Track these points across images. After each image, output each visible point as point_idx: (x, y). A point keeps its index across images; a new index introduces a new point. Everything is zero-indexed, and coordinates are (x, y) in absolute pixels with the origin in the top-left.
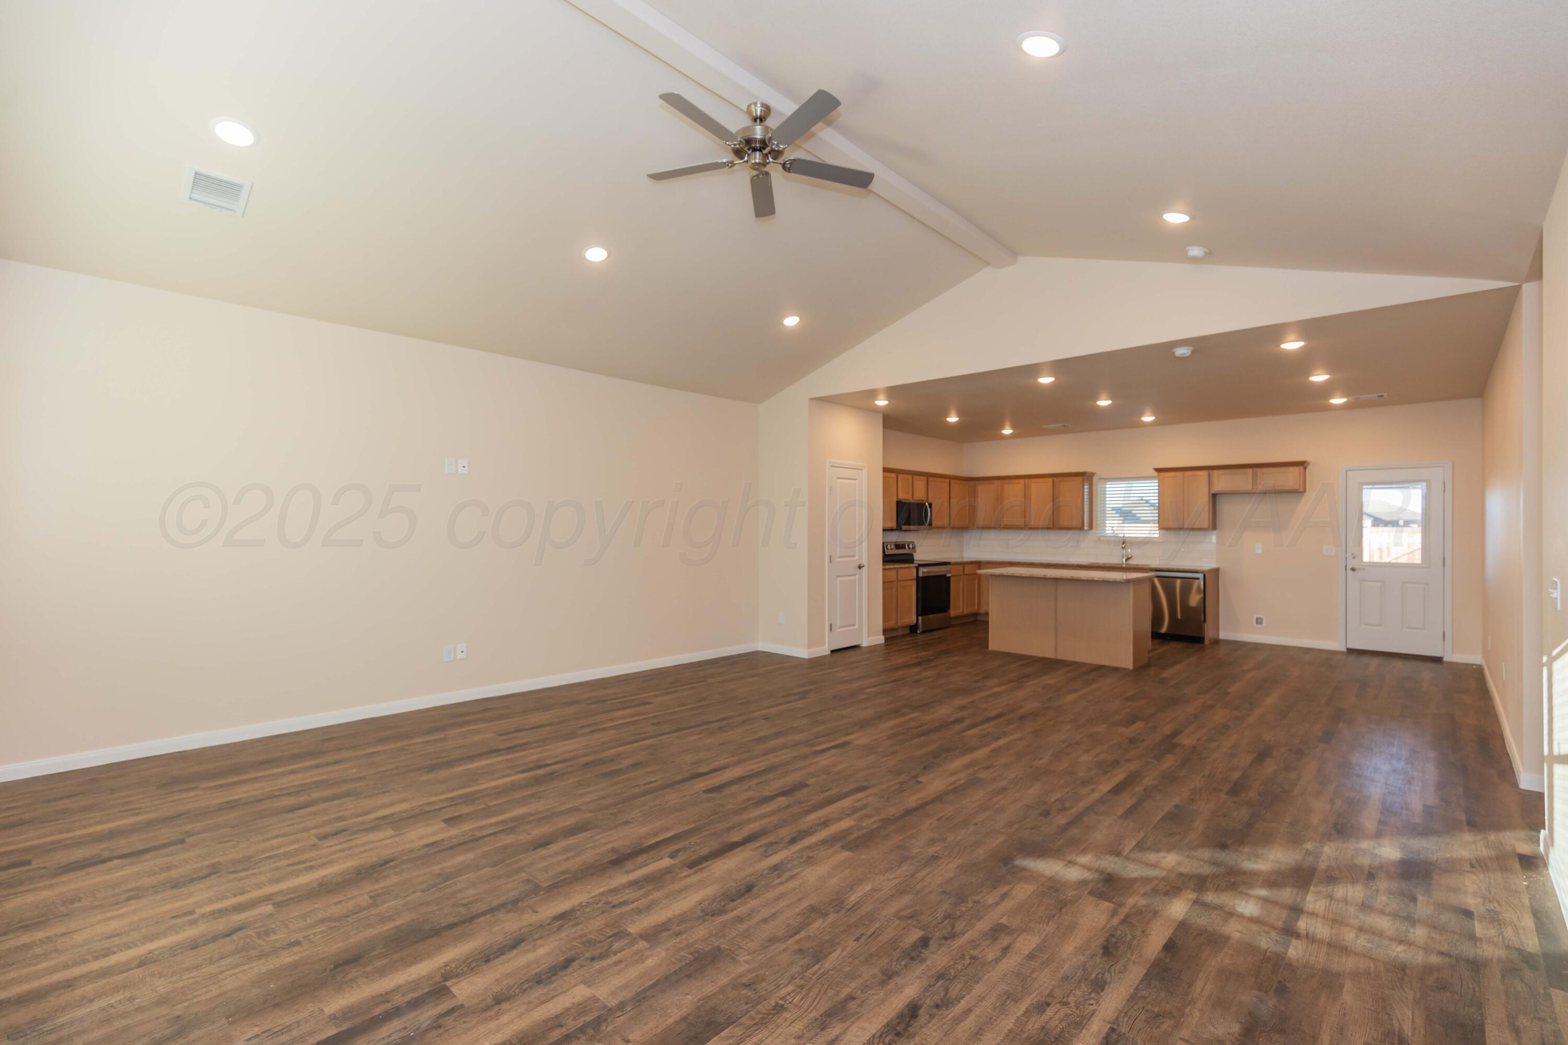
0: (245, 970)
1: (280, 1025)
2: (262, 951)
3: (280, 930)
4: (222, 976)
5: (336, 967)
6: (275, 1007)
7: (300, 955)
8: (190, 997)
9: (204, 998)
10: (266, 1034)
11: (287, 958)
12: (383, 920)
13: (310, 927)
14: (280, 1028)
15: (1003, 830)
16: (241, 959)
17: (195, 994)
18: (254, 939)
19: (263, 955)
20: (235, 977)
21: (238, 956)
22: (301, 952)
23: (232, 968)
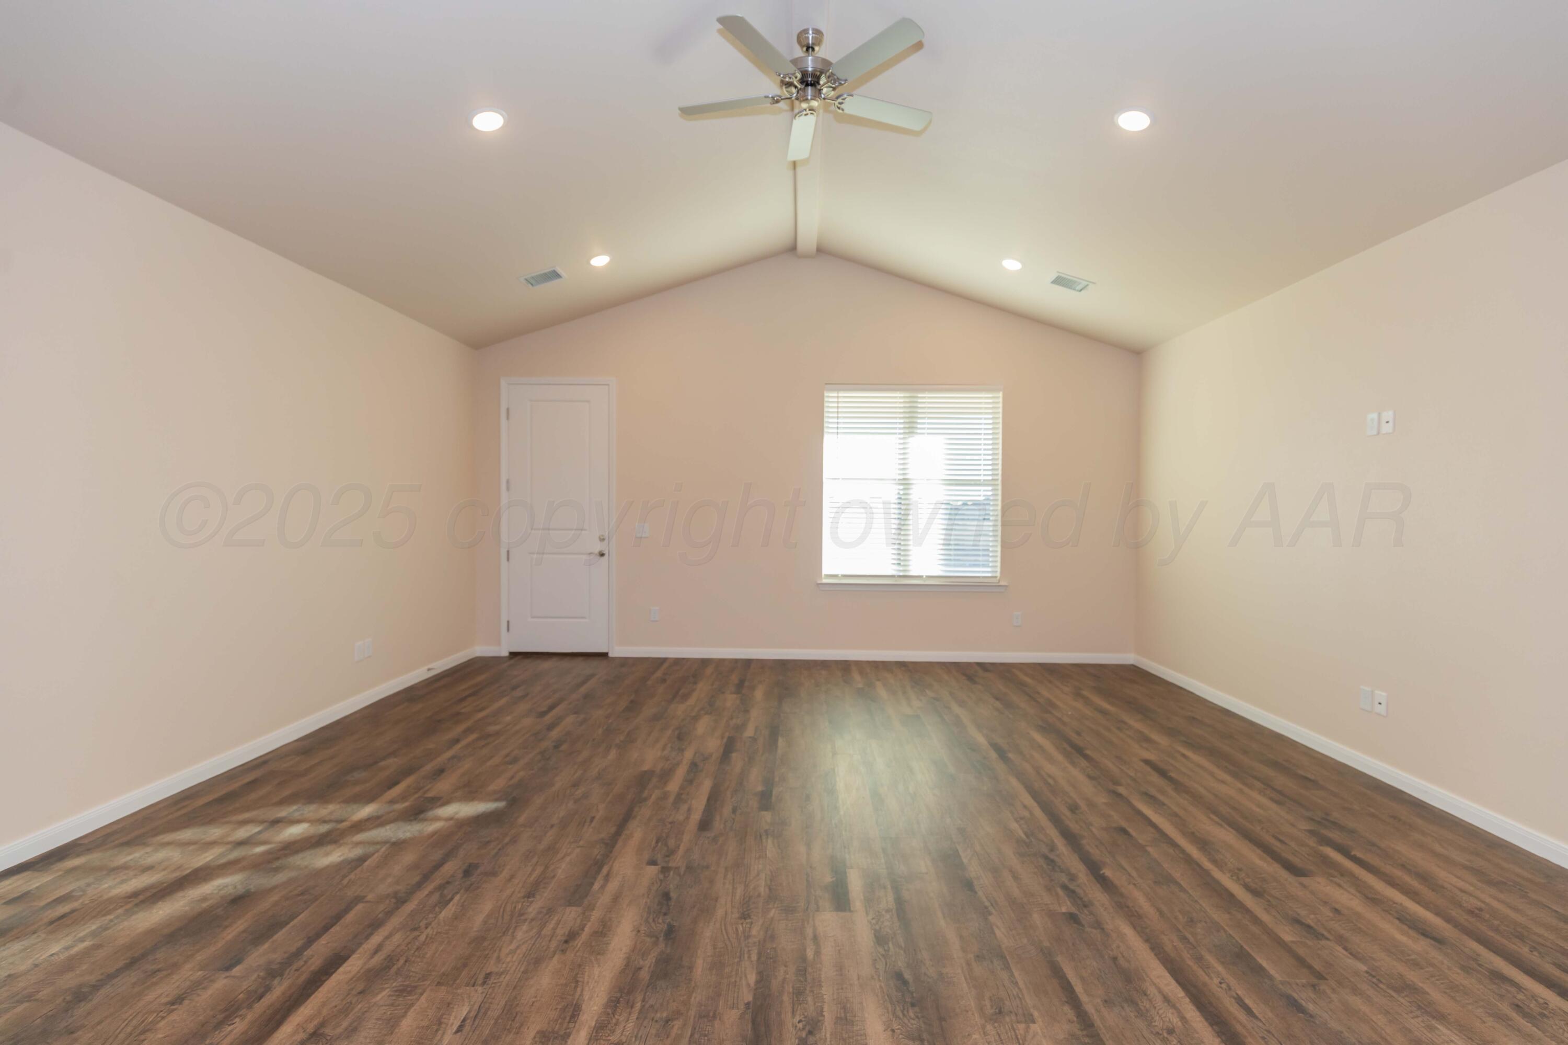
15: (522, 829)
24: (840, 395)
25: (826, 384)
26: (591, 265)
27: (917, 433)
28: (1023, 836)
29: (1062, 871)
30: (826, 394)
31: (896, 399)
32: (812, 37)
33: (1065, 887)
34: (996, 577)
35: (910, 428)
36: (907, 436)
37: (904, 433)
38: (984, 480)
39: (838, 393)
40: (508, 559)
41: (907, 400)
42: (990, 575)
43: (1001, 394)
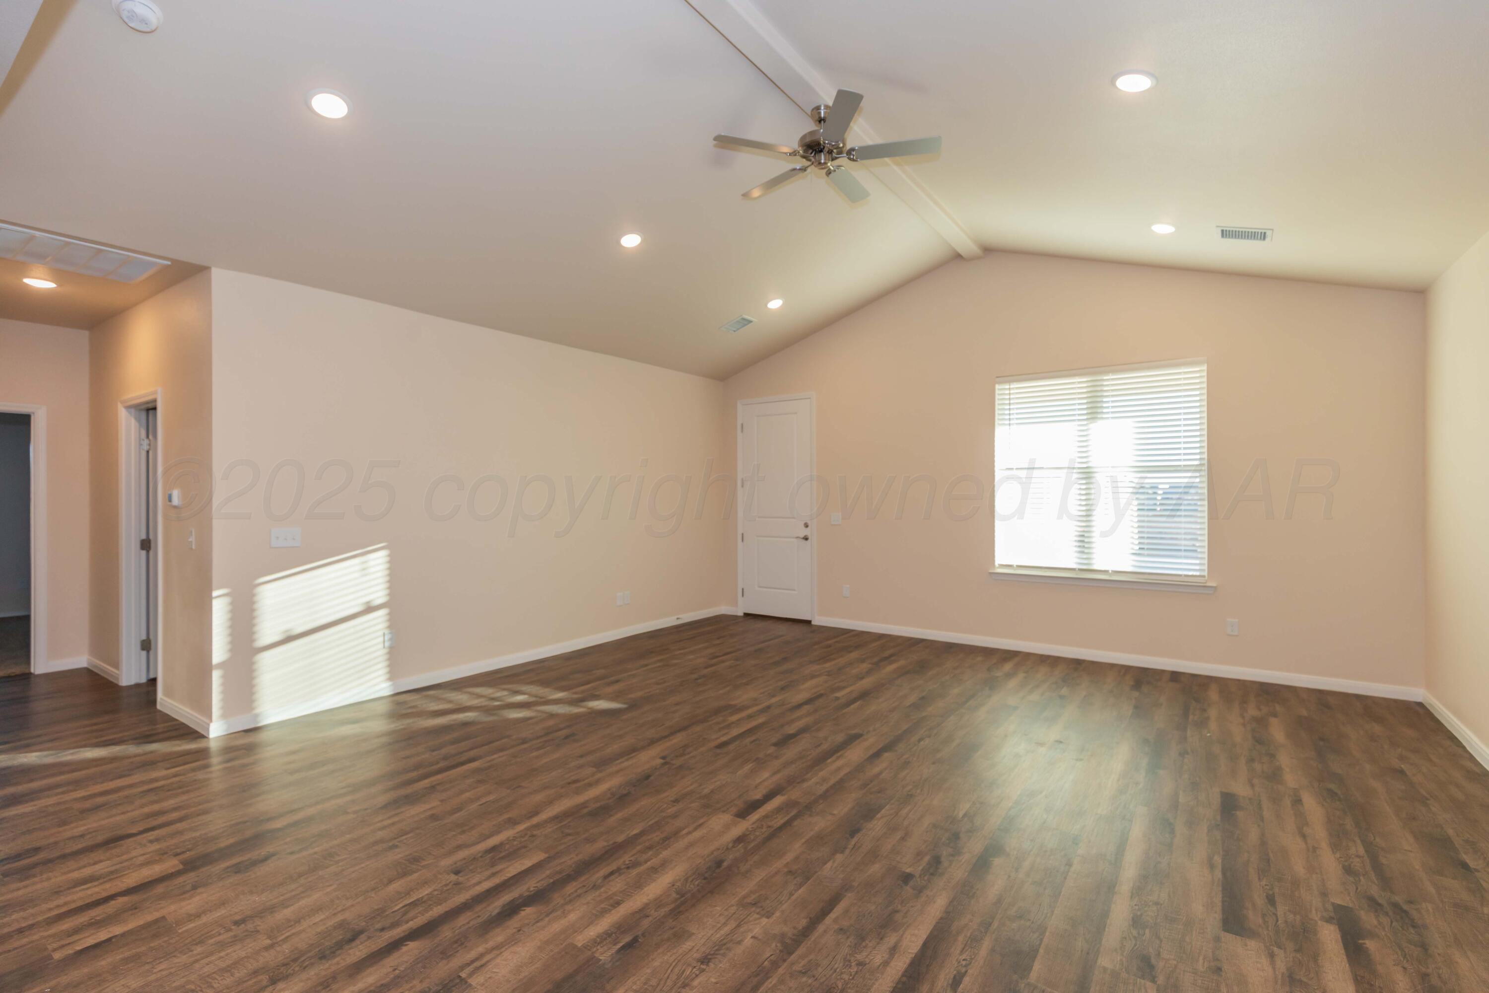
24: (1012, 387)
25: (997, 377)
26: (768, 308)
27: (1102, 418)
30: (997, 386)
31: (1077, 384)
32: (824, 112)
34: (1204, 576)
35: (1094, 412)
36: (1088, 422)
37: (1087, 419)
38: (1184, 465)
39: (1010, 386)
40: (743, 541)
41: (1090, 384)
42: (1198, 573)
43: (1205, 367)
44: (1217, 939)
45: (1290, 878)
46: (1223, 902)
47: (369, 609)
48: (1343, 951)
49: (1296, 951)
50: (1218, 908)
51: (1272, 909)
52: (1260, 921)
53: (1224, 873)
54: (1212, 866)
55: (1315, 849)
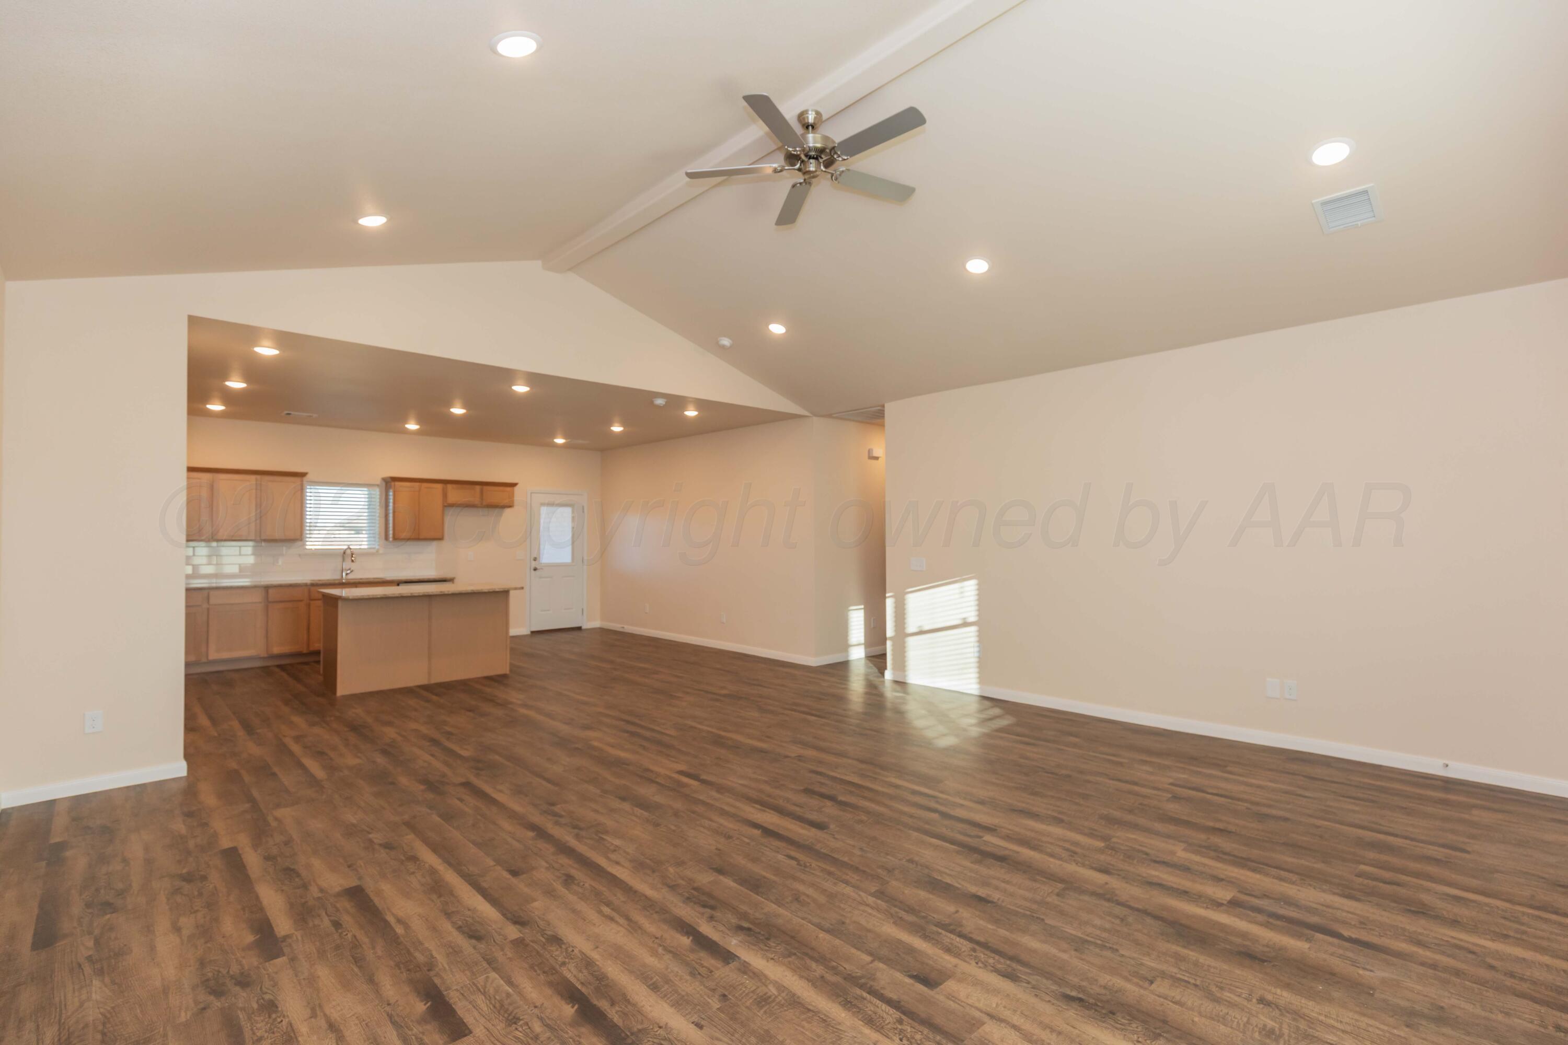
0: (1326, 1016)
1: (1344, 962)
2: (1294, 1020)
3: (1256, 1026)
4: (1348, 1028)
5: (1264, 961)
6: (1335, 974)
7: (1273, 990)
8: (1387, 1035)
9: (1377, 1024)
10: (1358, 965)
11: (1285, 997)
12: (1179, 958)
13: (1232, 1005)
14: (1345, 961)
16: (1318, 1029)
17: (1381, 1033)
18: (1287, 1038)
19: (1297, 1015)
20: (1339, 1019)
21: (1317, 1034)
22: (1270, 992)
23: (1333, 1027)
28: (604, 837)
29: (565, 824)
33: (561, 816)
44: (360, 878)
45: (329, 956)
46: (371, 901)
47: (965, 624)
48: (272, 921)
49: (306, 902)
50: (372, 896)
51: (332, 918)
52: (338, 905)
53: (386, 922)
54: (399, 921)
55: (314, 1015)
